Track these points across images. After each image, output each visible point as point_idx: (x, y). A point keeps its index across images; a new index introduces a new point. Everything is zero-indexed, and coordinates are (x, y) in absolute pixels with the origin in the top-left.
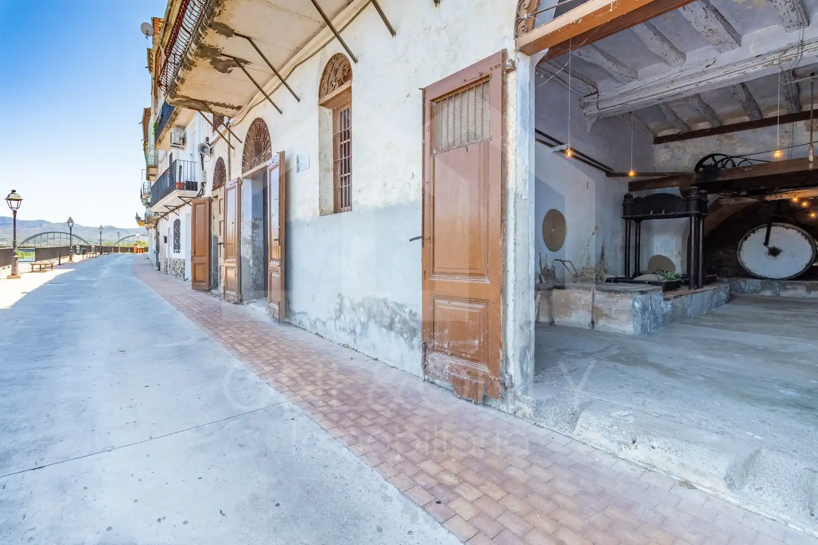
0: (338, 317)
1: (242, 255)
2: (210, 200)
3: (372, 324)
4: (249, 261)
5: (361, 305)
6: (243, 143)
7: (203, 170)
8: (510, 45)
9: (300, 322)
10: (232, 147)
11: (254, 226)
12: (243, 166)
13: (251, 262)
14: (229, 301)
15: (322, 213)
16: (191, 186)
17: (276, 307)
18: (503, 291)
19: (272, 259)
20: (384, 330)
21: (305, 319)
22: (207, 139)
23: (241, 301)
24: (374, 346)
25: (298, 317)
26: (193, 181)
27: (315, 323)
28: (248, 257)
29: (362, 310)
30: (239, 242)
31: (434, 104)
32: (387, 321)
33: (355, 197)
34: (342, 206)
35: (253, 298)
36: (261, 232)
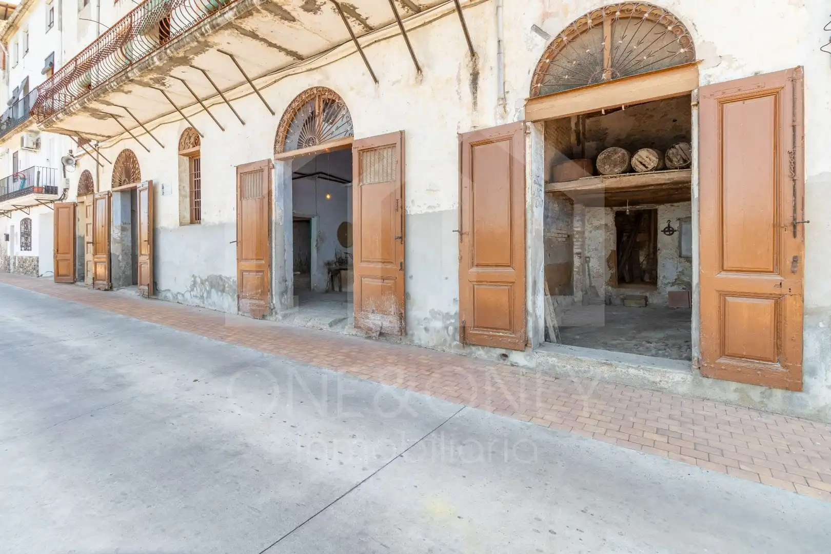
0: (192, 290)
1: (112, 252)
2: (75, 205)
3: (213, 290)
4: (119, 256)
5: (206, 280)
6: (113, 165)
7: (65, 177)
8: (272, 157)
9: (166, 297)
10: (101, 165)
11: (123, 229)
12: (112, 182)
13: (120, 258)
14: (99, 289)
15: (181, 224)
16: (51, 190)
17: (146, 288)
18: (270, 266)
19: (141, 254)
20: (220, 293)
21: (169, 295)
22: (71, 151)
23: (111, 288)
24: (214, 303)
25: (164, 294)
26: (52, 185)
27: (177, 296)
28: (117, 254)
29: (207, 283)
30: (109, 242)
31: (242, 175)
32: (221, 288)
33: (203, 216)
34: (196, 220)
35: (123, 286)
36: (129, 233)
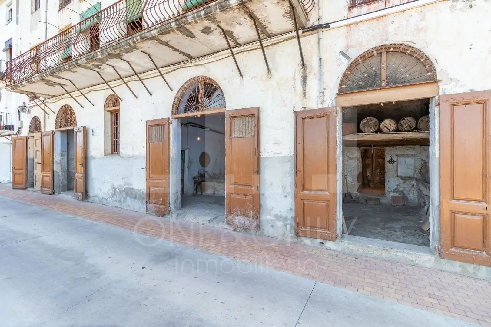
0: (113, 196)
1: (54, 170)
2: (27, 138)
3: (128, 197)
5: (123, 191)
6: (56, 114)
7: (20, 119)
8: (170, 116)
9: (93, 200)
10: (47, 113)
11: (62, 155)
12: (55, 125)
13: (60, 173)
14: (45, 193)
15: (106, 155)
16: (10, 128)
17: (81, 194)
18: (169, 184)
19: (77, 172)
20: (133, 199)
21: (96, 199)
22: (25, 103)
23: (54, 193)
24: (129, 205)
25: (92, 198)
26: (10, 124)
27: (102, 199)
28: (58, 171)
29: (124, 193)
30: (53, 163)
31: (150, 126)
32: (134, 196)
33: (121, 150)
34: (115, 152)
35: (61, 191)
36: (66, 157)
